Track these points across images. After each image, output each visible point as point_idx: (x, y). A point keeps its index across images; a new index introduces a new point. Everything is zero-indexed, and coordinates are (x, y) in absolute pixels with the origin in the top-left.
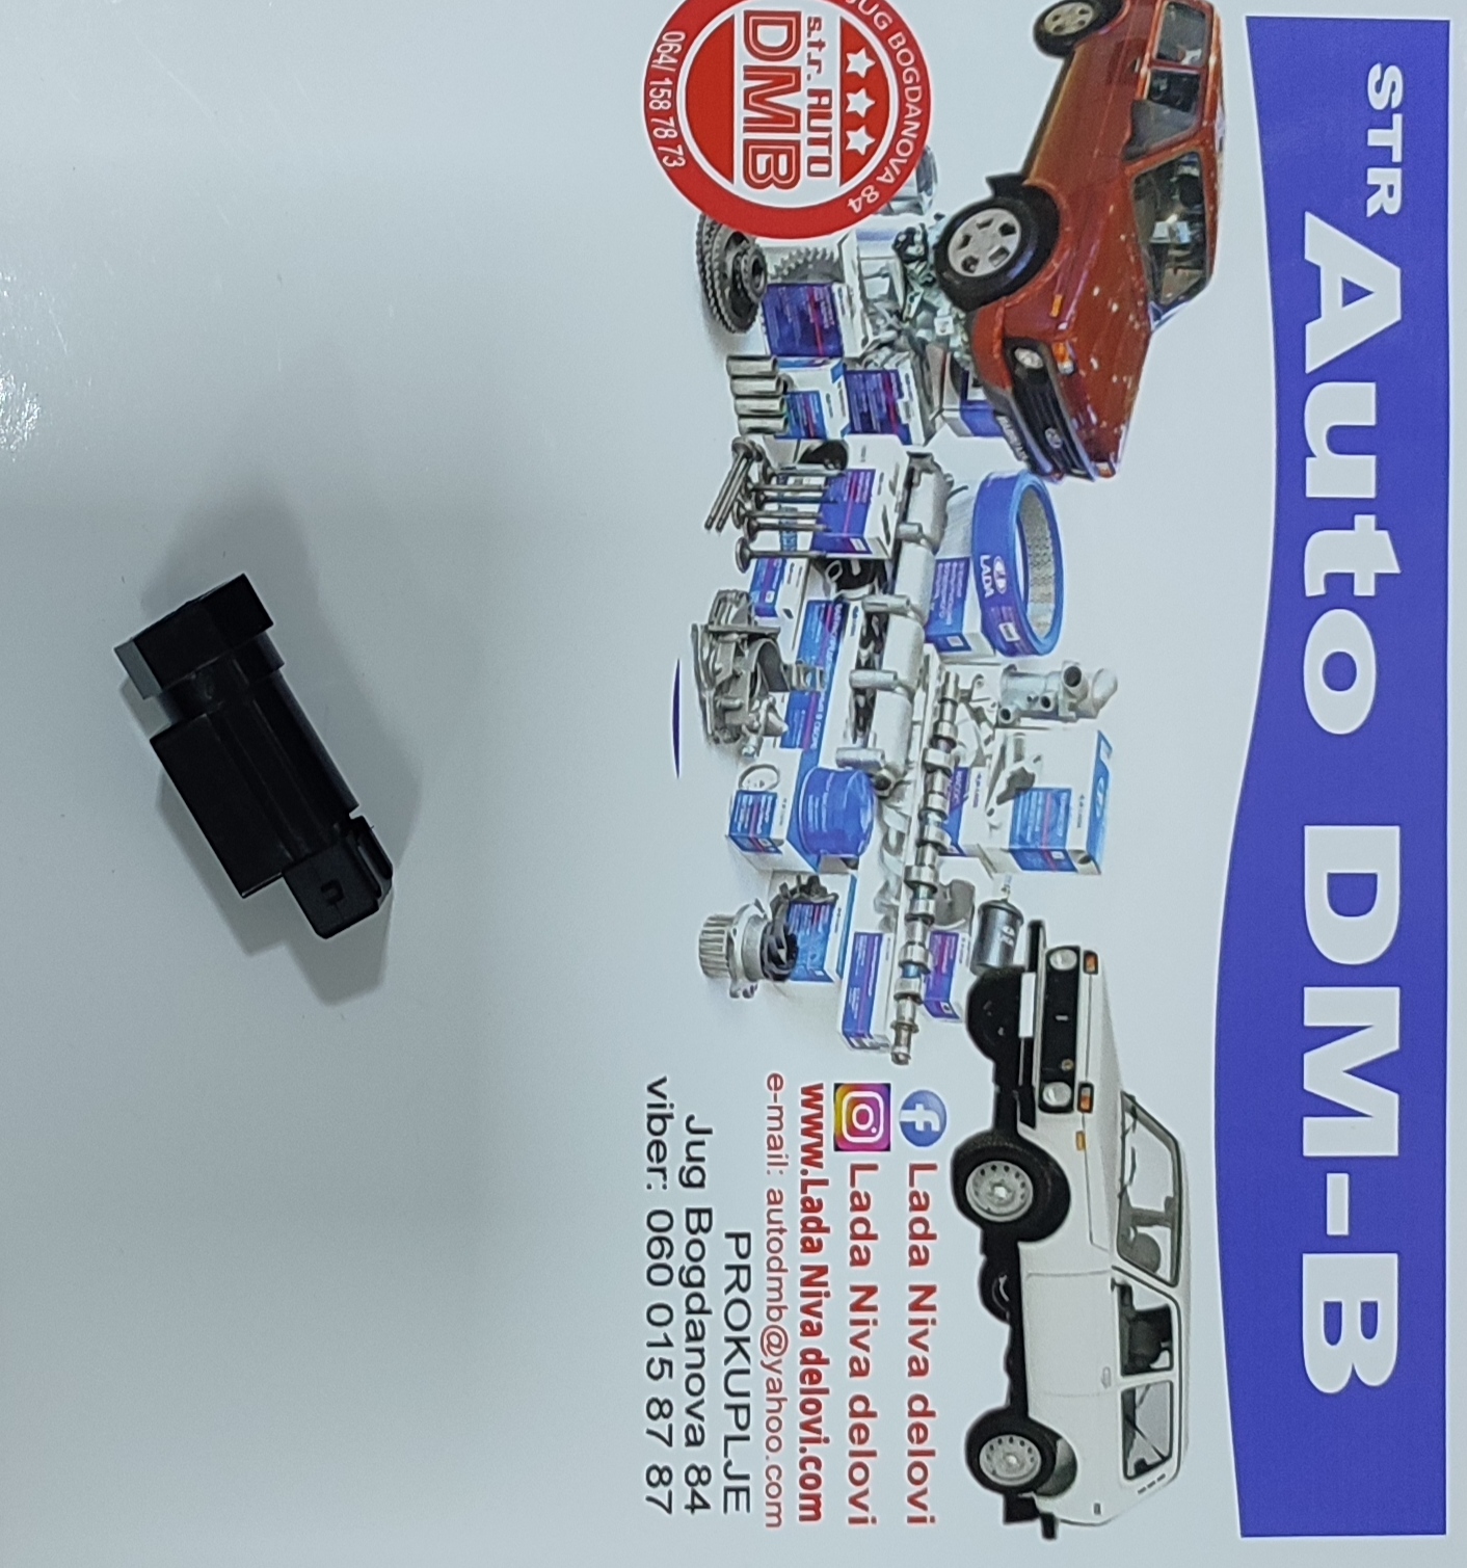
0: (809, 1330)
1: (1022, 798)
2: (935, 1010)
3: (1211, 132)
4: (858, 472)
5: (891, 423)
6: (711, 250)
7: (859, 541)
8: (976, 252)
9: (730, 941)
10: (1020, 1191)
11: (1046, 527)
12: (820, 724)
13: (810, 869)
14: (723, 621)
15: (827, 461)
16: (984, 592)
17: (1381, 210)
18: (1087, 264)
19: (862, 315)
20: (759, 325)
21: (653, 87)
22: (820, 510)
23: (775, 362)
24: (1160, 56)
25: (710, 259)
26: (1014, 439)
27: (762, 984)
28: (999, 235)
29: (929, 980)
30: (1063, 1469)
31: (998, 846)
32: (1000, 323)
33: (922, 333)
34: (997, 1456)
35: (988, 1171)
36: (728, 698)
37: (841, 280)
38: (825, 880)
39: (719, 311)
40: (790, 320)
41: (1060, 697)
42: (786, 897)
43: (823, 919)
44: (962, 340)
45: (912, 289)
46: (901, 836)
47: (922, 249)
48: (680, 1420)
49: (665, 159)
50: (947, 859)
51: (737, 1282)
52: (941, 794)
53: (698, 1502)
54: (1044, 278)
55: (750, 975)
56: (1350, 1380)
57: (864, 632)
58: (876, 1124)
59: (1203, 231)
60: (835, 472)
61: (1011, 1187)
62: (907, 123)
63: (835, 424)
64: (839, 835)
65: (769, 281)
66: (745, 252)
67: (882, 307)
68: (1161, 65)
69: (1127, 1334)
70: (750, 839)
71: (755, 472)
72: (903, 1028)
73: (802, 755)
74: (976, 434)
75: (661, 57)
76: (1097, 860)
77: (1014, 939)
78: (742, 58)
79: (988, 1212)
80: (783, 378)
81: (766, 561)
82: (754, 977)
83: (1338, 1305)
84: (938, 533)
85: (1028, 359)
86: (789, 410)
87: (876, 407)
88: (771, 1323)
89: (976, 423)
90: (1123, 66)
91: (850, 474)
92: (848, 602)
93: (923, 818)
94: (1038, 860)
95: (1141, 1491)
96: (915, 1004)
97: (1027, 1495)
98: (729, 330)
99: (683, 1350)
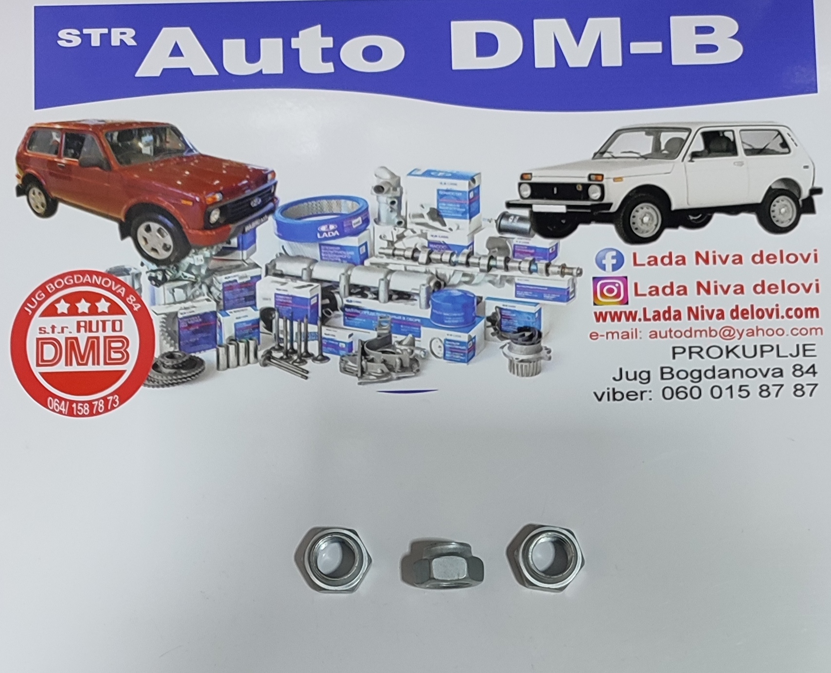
1: (443, 214)
2: (553, 256)
3: (95, 127)
4: (276, 302)
5: (251, 285)
6: (162, 381)
7: (312, 300)
8: (160, 244)
9: (522, 361)
10: (645, 209)
11: (301, 205)
12: (407, 318)
13: (483, 321)
14: (355, 369)
15: (271, 318)
16: (336, 235)
18: (165, 188)
19: (194, 302)
20: (200, 354)
22: (296, 321)
23: (220, 346)
24: (56, 153)
25: (166, 381)
26: (257, 222)
27: (543, 344)
28: (151, 233)
29: (538, 259)
30: (786, 185)
31: (468, 225)
32: (197, 231)
33: (203, 271)
34: (781, 218)
35: (635, 226)
36: (396, 366)
37: (176, 314)
38: (489, 312)
39: (194, 375)
40: (198, 339)
41: (390, 195)
42: (498, 333)
43: (508, 314)
44: (208, 248)
45: (180, 277)
46: (464, 275)
47: (159, 272)
49: (115, 406)
50: (475, 251)
51: (698, 353)
52: (442, 255)
53: (811, 370)
54: (173, 209)
55: (539, 350)
57: (359, 296)
58: (614, 284)
59: (147, 129)
60: (276, 314)
61: (643, 215)
62: (93, 282)
63: (251, 314)
64: (464, 306)
65: (177, 350)
66: (163, 363)
67: (190, 292)
68: (60, 155)
69: (716, 154)
70: (469, 352)
71: (277, 355)
72: (563, 270)
73: (424, 326)
74: (254, 241)
76: (473, 175)
77: (515, 216)
79: (656, 225)
80: (228, 341)
81: (324, 347)
82: (540, 348)
83: (698, 46)
84: (306, 260)
85: (215, 216)
86: (244, 338)
87: (241, 294)
88: (718, 335)
89: (249, 242)
90: (61, 171)
91: (277, 306)
92: (344, 305)
93: (455, 264)
94: (474, 205)
95: (796, 145)
96: (551, 265)
97: (801, 203)
98: (203, 370)
99: (734, 380)
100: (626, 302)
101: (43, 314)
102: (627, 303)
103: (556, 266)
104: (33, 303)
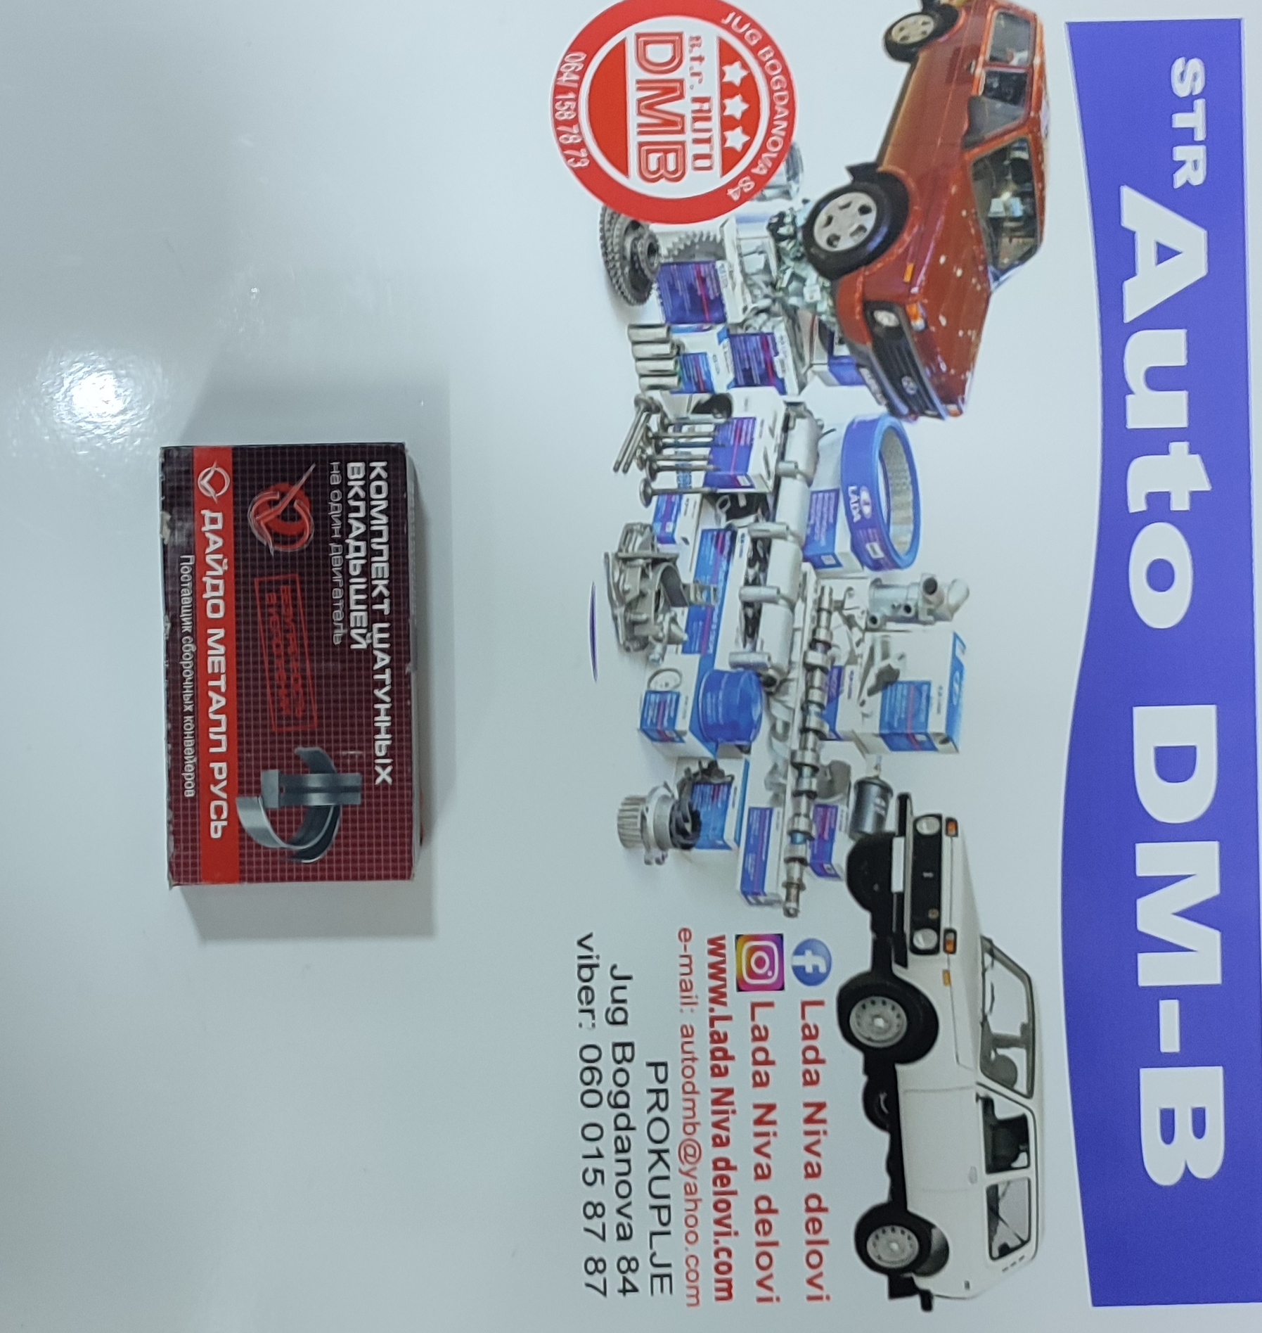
1: (889, 690)
2: (819, 870)
3: (1036, 123)
4: (742, 420)
5: (769, 377)
6: (612, 236)
7: (744, 477)
8: (839, 230)
9: (643, 818)
11: (904, 459)
12: (714, 632)
13: (709, 755)
14: (630, 549)
15: (715, 411)
16: (853, 517)
17: (1187, 183)
18: (934, 236)
19: (742, 287)
20: (655, 297)
21: (559, 100)
22: (710, 452)
23: (669, 330)
24: (993, 59)
26: (875, 387)
27: (672, 853)
28: (858, 213)
29: (813, 846)
30: (938, 1252)
31: (870, 731)
32: (861, 288)
33: (793, 301)
34: (882, 1243)
35: (868, 1004)
36: (635, 613)
37: (723, 257)
38: (723, 765)
39: (620, 287)
40: (680, 293)
41: (920, 604)
42: (690, 779)
43: (722, 795)
44: (828, 305)
45: (784, 263)
46: (787, 726)
47: (791, 229)
49: (572, 160)
50: (827, 743)
51: (657, 1103)
52: (820, 688)
53: (628, 1287)
54: (897, 250)
55: (661, 846)
56: (1183, 1175)
57: (751, 554)
58: (772, 968)
59: (1033, 205)
60: (722, 420)
61: (887, 1018)
62: (776, 123)
63: (722, 379)
64: (734, 725)
65: (663, 261)
66: (640, 237)
67: (759, 279)
68: (991, 65)
69: (990, 1140)
70: (659, 732)
71: (654, 422)
72: (793, 887)
73: (701, 659)
74: (843, 382)
75: (565, 75)
76: (955, 741)
77: (886, 809)
78: (634, 73)
79: (870, 1039)
80: (676, 342)
81: (665, 497)
82: (665, 847)
84: (811, 469)
85: (886, 319)
86: (681, 368)
87: (756, 364)
88: (687, 1137)
89: (841, 374)
90: (962, 66)
91: (735, 421)
92: (736, 529)
93: (805, 710)
94: (904, 741)
95: (1005, 1270)
96: (804, 867)
97: (908, 1275)
98: (629, 302)
99: (613, 1160)
100: (743, 988)
101: (723, 46)
102: (739, 989)
103: (801, 874)
104: (740, 25)
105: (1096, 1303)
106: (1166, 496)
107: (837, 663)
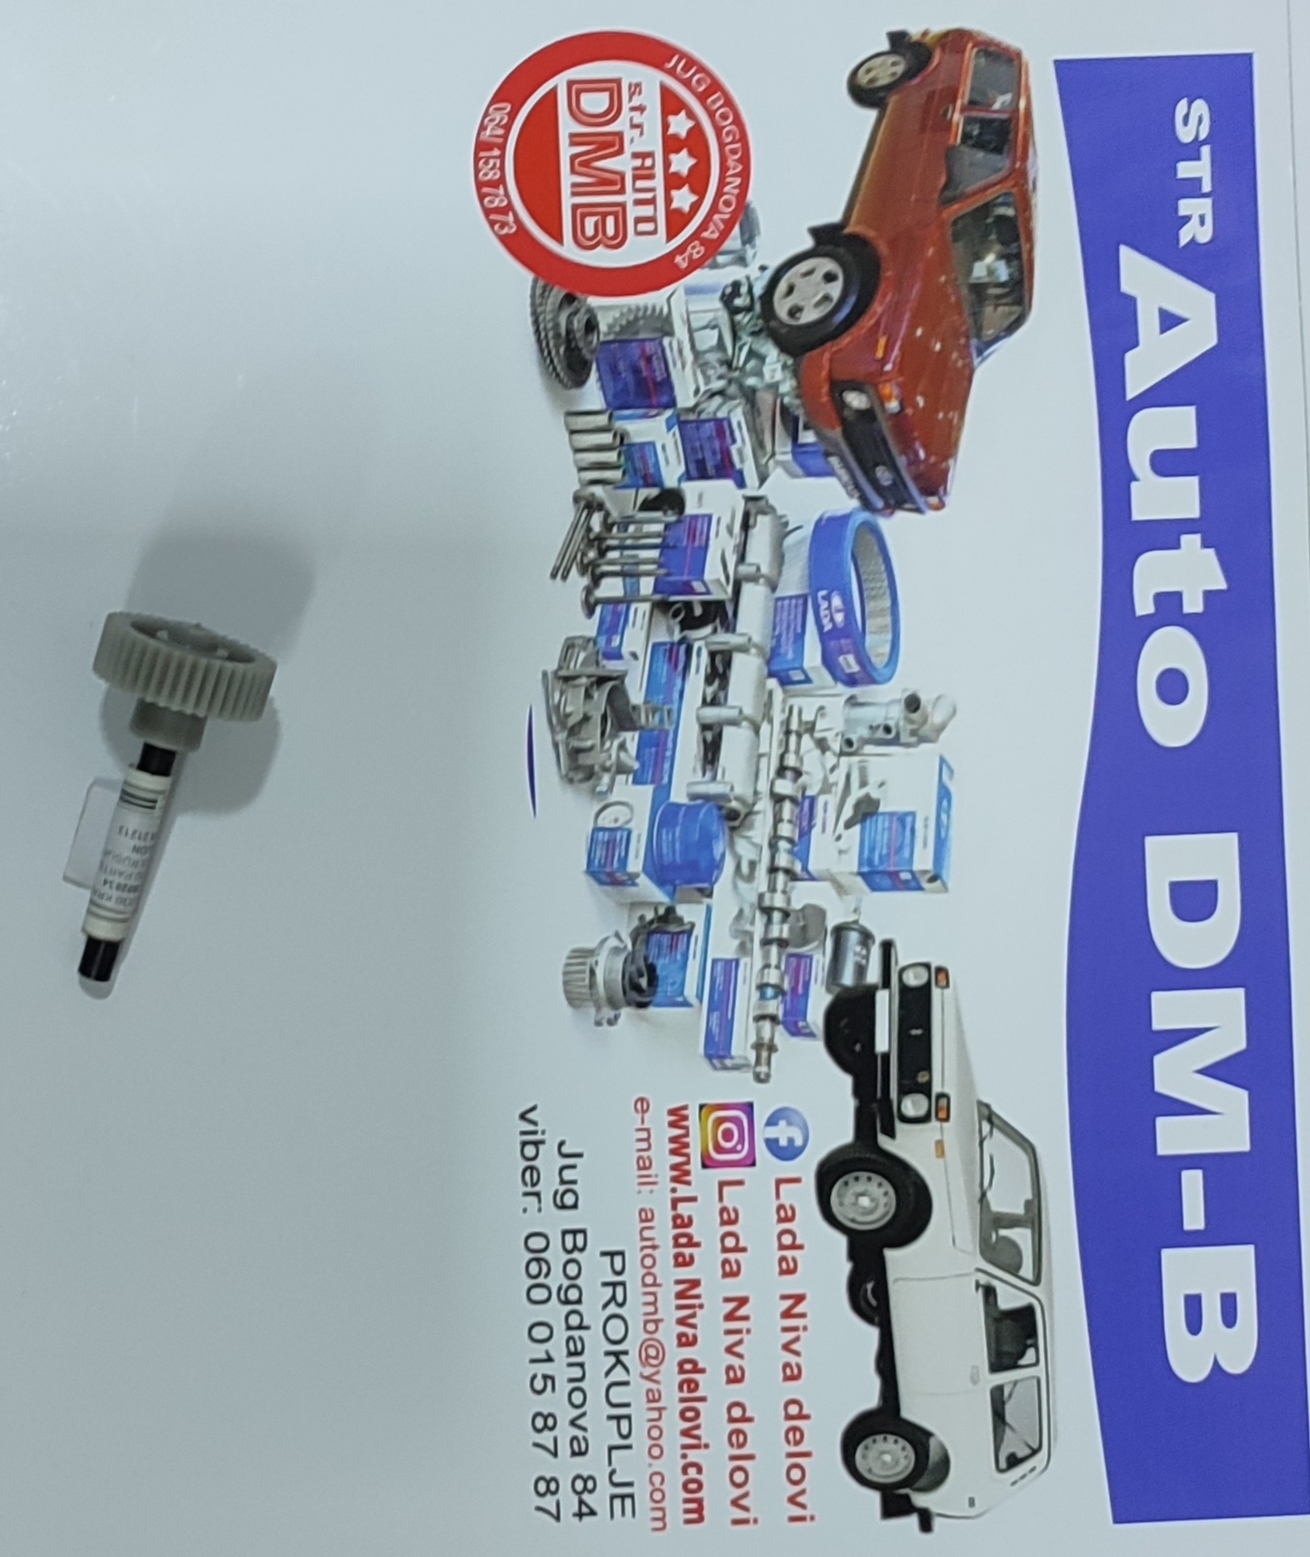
0: (686, 1341)
1: (868, 822)
2: (794, 1029)
3: (1024, 173)
4: (695, 517)
5: (725, 468)
6: (544, 312)
7: (700, 583)
8: (801, 300)
9: (592, 973)
10: (885, 1199)
11: (880, 560)
12: (669, 760)
13: (666, 899)
14: (572, 666)
15: (665, 508)
17: (1193, 241)
18: (909, 305)
19: (693, 366)
20: (595, 381)
21: (481, 158)
22: (661, 554)
23: (611, 416)
24: (972, 103)
26: (846, 477)
27: (626, 1012)
28: (823, 282)
29: (786, 1001)
30: (937, 1464)
31: (848, 869)
32: (828, 367)
33: (751, 381)
34: (872, 1454)
35: (852, 1181)
36: (579, 740)
37: (671, 333)
38: (682, 910)
39: (555, 369)
40: (623, 375)
41: (902, 723)
42: (644, 927)
43: (681, 946)
44: (794, 389)
45: (740, 339)
47: (748, 301)
48: (564, 1432)
49: (497, 227)
50: (799, 884)
51: (613, 1298)
52: (790, 821)
53: (585, 1510)
54: (867, 322)
55: (613, 1004)
56: (1213, 1370)
57: (709, 670)
59: (1021, 270)
60: (672, 518)
61: (874, 1196)
62: (729, 180)
63: (672, 472)
64: (693, 865)
65: (602, 338)
66: (577, 312)
67: (713, 357)
68: (970, 110)
69: (993, 1333)
70: (608, 874)
71: (596, 521)
72: (765, 1048)
73: (655, 791)
74: (809, 473)
76: (944, 877)
77: (867, 957)
78: (567, 126)
79: (853, 1221)
80: (620, 431)
81: (610, 607)
82: (617, 1005)
84: (775, 572)
85: (856, 400)
86: (627, 460)
87: (710, 453)
88: (648, 1336)
89: (808, 464)
90: (937, 111)
91: (688, 519)
92: (692, 642)
93: (773, 846)
94: (887, 882)
95: (1014, 1483)
96: (774, 1024)
97: (903, 1491)
98: (566, 387)
99: (565, 1364)
100: (707, 1163)
101: (666, 93)
102: (704, 1166)
103: (773, 1033)
104: (686, 69)
105: (1117, 1520)
106: (1177, 597)
107: (809, 793)
